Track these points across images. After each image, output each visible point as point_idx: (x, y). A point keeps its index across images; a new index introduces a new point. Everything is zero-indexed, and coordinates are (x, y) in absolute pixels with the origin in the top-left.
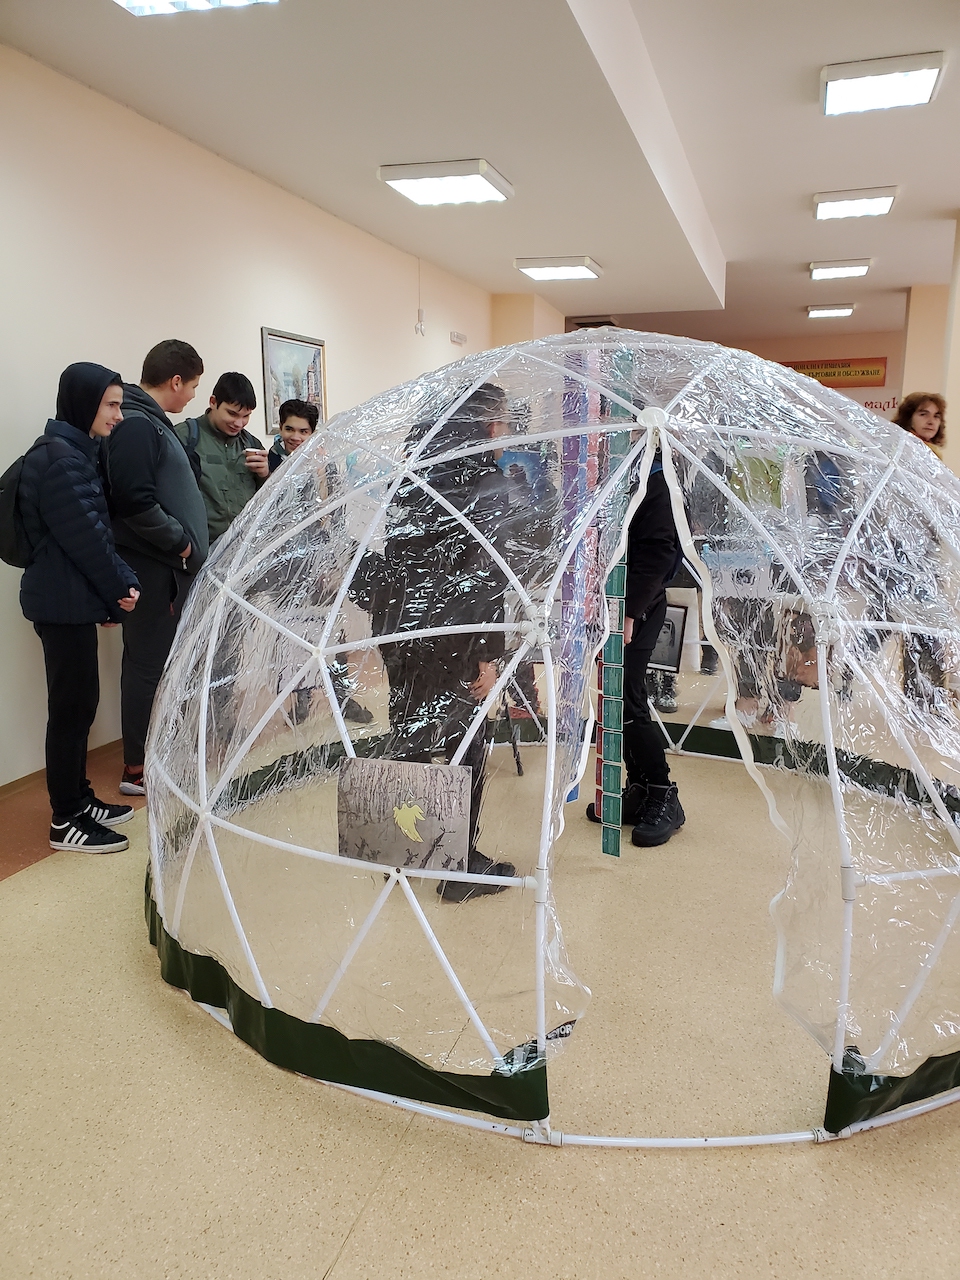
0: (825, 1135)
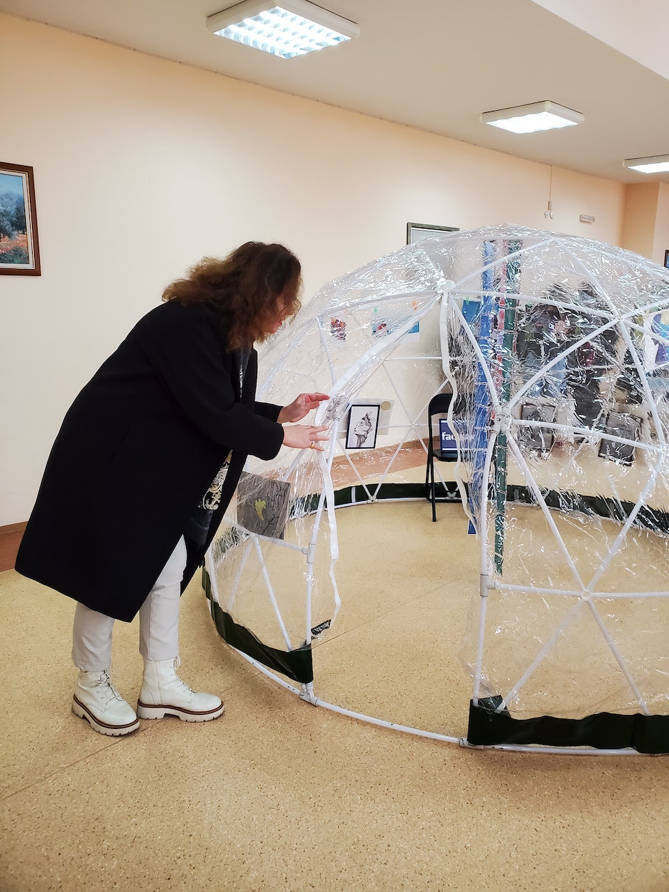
0: (465, 742)
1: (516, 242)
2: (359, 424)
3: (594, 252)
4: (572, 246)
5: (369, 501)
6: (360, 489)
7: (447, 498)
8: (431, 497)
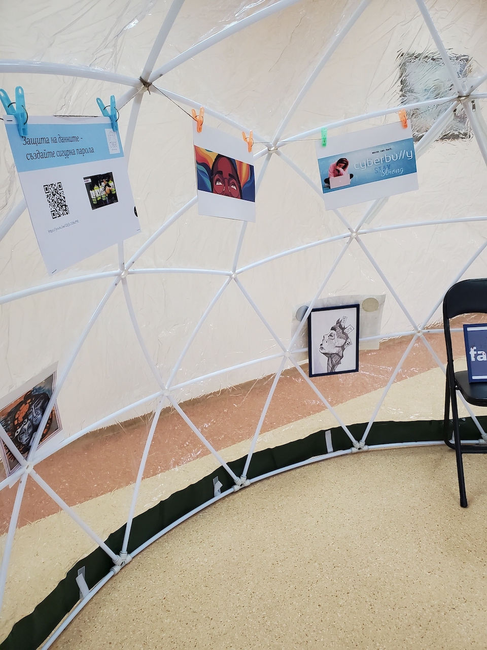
2: (327, 338)
5: (354, 450)
6: (337, 433)
7: (482, 441)
8: (453, 442)
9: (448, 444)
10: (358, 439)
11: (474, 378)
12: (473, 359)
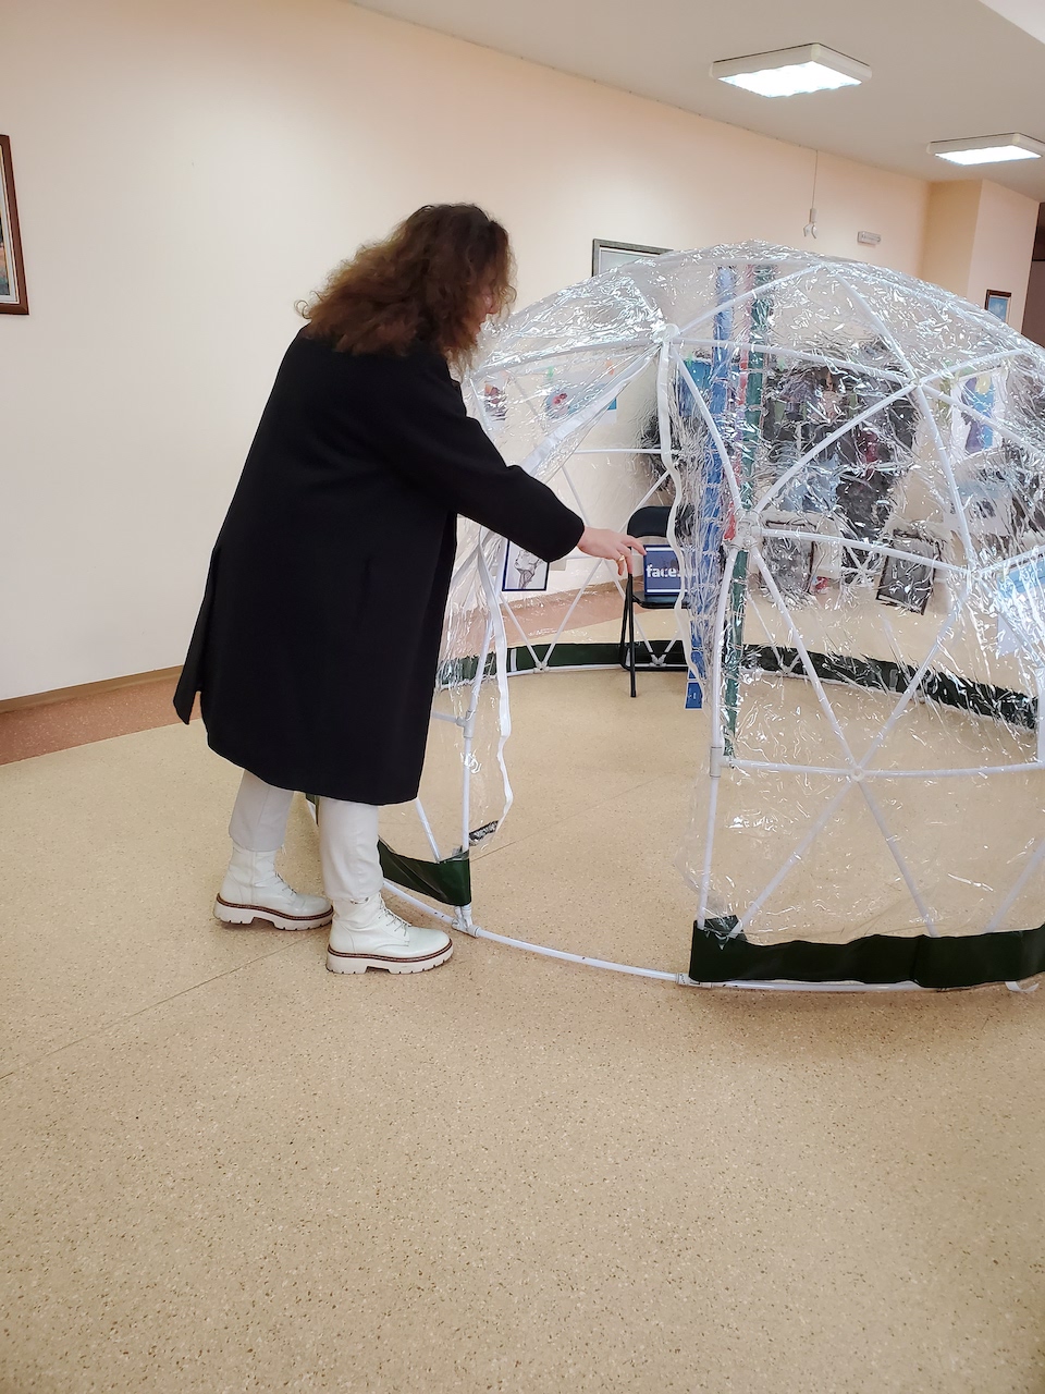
0: (686, 979)
1: (768, 268)
2: (522, 553)
3: (881, 285)
4: (850, 275)
5: (537, 670)
6: (523, 652)
7: (652, 665)
8: (628, 664)
9: (624, 666)
10: (541, 660)
11: (649, 591)
12: (649, 575)
